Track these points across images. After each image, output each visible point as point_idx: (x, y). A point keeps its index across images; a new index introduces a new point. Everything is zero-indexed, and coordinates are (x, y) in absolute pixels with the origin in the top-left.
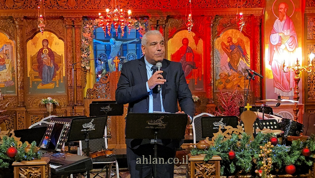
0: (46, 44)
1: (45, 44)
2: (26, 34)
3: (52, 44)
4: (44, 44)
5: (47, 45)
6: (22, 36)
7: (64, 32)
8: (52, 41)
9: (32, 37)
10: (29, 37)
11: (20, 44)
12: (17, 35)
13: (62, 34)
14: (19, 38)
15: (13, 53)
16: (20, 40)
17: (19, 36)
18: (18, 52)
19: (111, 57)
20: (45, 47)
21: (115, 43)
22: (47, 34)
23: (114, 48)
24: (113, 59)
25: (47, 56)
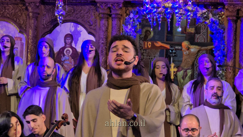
0: (70, 41)
2: (43, 26)
5: (71, 42)
6: (36, 29)
7: (96, 24)
9: (50, 31)
10: (47, 30)
11: (32, 40)
12: (29, 27)
13: (92, 27)
14: (32, 31)
15: (23, 52)
16: (33, 33)
17: (32, 28)
18: (29, 51)
19: (183, 69)
20: (67, 45)
21: (188, 49)
22: (73, 27)
23: (187, 55)
24: (184, 72)
25: (70, 59)
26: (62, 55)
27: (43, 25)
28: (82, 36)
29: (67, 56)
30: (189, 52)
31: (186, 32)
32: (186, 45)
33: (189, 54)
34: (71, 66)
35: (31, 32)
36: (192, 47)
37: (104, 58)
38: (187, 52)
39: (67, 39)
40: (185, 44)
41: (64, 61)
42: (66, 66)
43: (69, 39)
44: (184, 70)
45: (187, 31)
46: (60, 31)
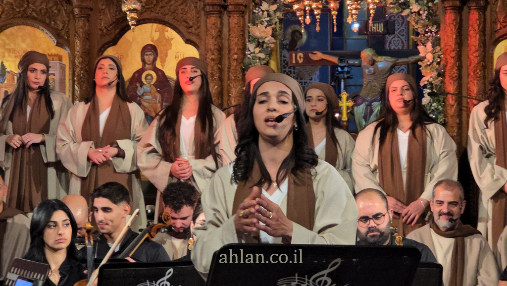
0: (151, 57)
1: (149, 58)
2: (100, 32)
3: (166, 56)
4: (146, 57)
5: (155, 60)
6: (88, 37)
7: (199, 24)
8: (167, 50)
9: (113, 40)
10: (108, 39)
11: (81, 59)
12: (75, 36)
13: (193, 30)
14: (80, 41)
15: (65, 83)
16: (83, 46)
17: (80, 36)
18: (75, 79)
19: (364, 101)
20: (147, 66)
21: (373, 63)
22: (156, 31)
23: (371, 75)
24: (367, 106)
25: (152, 91)
26: (138, 85)
27: (100, 29)
28: (173, 47)
29: (148, 85)
30: (374, 70)
31: (367, 32)
32: (369, 55)
33: (374, 73)
34: (156, 103)
35: (78, 44)
36: (379, 58)
37: (216, 87)
38: (371, 69)
39: (147, 55)
40: (367, 53)
41: (143, 95)
42: (145, 104)
43: (151, 54)
44: (366, 103)
45: (370, 30)
46: (134, 40)
